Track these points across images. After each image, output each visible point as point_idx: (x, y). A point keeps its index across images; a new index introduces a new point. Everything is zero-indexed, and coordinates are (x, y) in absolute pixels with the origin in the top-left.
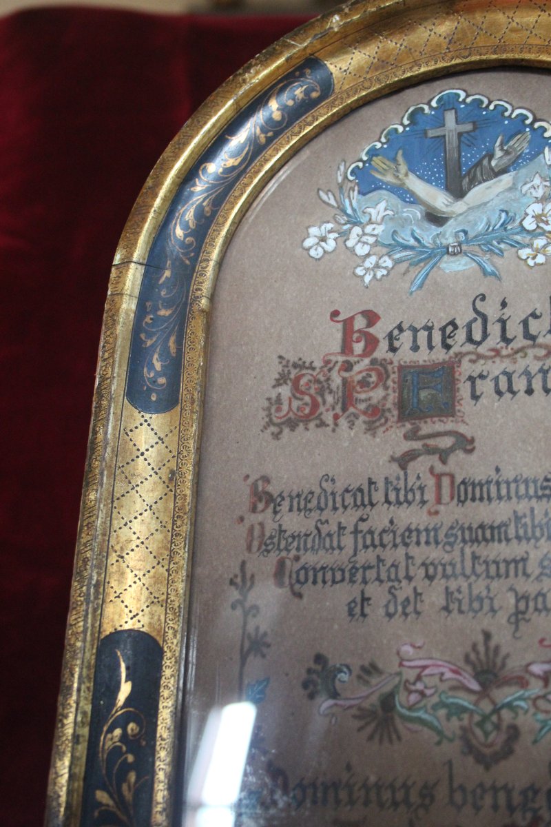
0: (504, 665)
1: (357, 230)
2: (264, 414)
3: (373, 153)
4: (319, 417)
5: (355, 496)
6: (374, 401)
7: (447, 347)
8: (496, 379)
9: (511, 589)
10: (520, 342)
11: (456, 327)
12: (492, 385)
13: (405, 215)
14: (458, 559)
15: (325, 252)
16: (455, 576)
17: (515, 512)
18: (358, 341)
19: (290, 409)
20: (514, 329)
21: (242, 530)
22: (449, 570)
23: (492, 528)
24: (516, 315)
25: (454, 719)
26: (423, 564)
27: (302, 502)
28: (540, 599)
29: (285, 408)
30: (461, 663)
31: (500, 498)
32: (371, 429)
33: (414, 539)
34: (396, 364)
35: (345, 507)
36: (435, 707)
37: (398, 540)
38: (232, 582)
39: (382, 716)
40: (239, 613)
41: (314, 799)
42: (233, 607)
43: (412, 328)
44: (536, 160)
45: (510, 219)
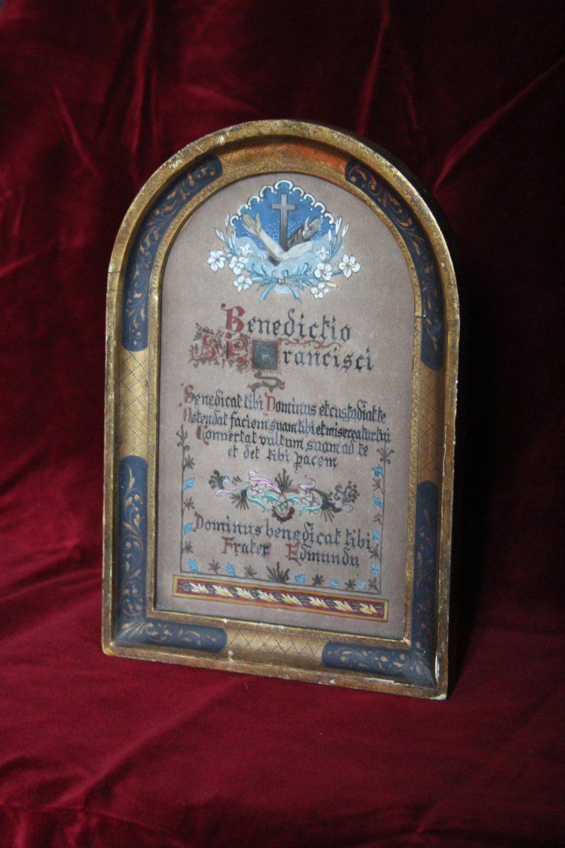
0: (290, 483)
1: (234, 259)
2: (189, 353)
4: (216, 359)
5: (232, 401)
6: (241, 356)
7: (276, 334)
8: (296, 355)
9: (296, 453)
10: (308, 338)
11: (280, 325)
12: (294, 357)
13: (259, 255)
14: (275, 437)
15: (219, 268)
16: (273, 444)
17: (299, 420)
18: (234, 322)
19: (202, 353)
20: (306, 331)
21: (182, 410)
22: (271, 442)
23: (289, 425)
24: (308, 323)
25: (270, 503)
26: (260, 437)
27: (208, 400)
28: (306, 459)
29: (200, 352)
30: (274, 481)
31: (294, 412)
32: (240, 369)
33: (257, 425)
34: (251, 339)
35: (227, 406)
36: (262, 497)
37: (250, 425)
38: (177, 434)
39: (242, 498)
40: (181, 448)
41: (214, 529)
42: (178, 445)
43: (260, 321)
44: (324, 237)
45: (309, 269)
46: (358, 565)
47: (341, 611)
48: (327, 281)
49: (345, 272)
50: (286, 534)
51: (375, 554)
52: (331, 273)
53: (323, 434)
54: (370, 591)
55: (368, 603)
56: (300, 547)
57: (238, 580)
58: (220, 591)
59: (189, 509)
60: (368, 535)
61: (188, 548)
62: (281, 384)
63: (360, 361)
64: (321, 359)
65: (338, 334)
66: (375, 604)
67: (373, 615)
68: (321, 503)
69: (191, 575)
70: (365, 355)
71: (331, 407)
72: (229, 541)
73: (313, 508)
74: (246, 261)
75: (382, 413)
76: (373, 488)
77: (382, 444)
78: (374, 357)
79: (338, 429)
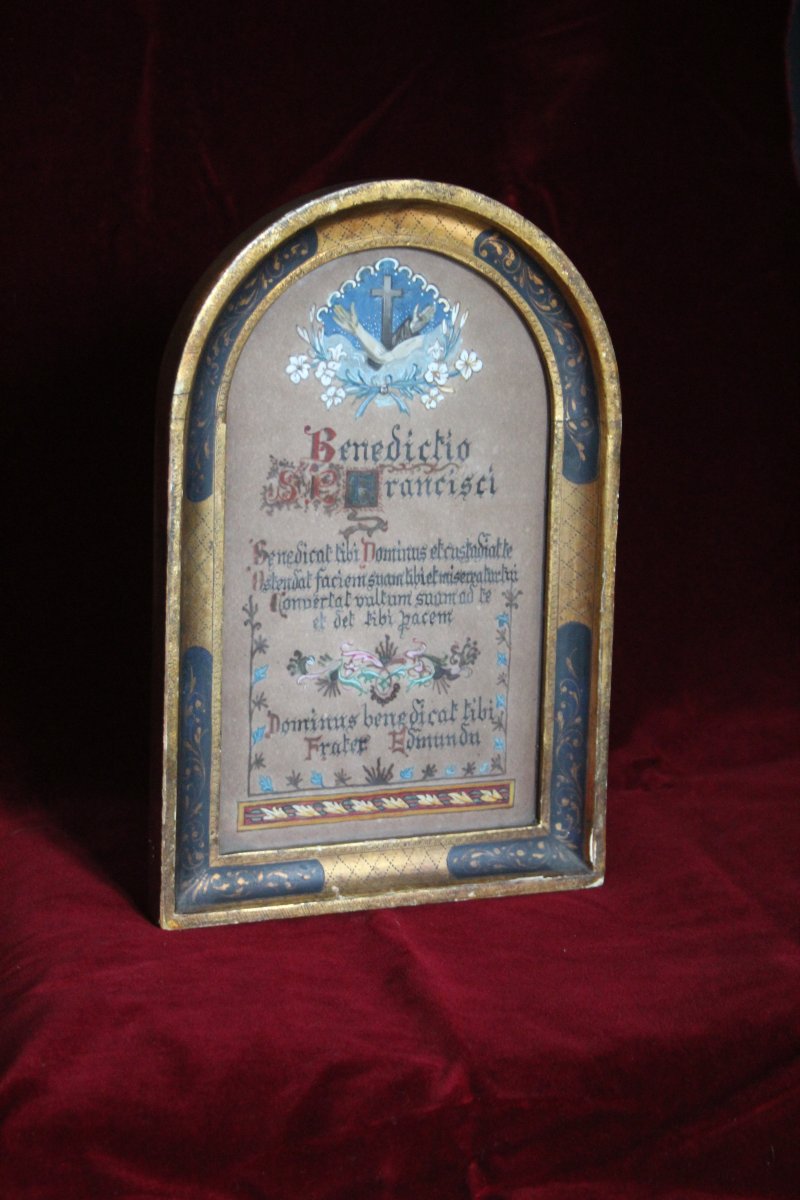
0: (395, 652)
1: (322, 365)
2: (261, 497)
3: (335, 301)
4: (296, 501)
5: (318, 554)
6: (331, 493)
7: (375, 460)
8: (402, 485)
9: (401, 612)
10: (417, 461)
11: (382, 447)
12: (400, 488)
13: (355, 358)
14: (375, 595)
15: (301, 378)
16: (373, 604)
17: (406, 569)
18: (322, 450)
19: (278, 494)
20: (415, 452)
21: (250, 575)
22: (370, 602)
23: (394, 577)
25: (368, 682)
26: (356, 598)
27: (284, 556)
28: (415, 618)
29: (275, 494)
30: (374, 653)
31: (399, 559)
32: (328, 511)
33: (352, 582)
34: (345, 469)
35: (311, 561)
36: (359, 677)
37: (343, 584)
38: (244, 609)
39: (331, 682)
40: (249, 627)
41: (294, 729)
42: (245, 624)
43: (356, 445)
44: (437, 328)
45: (418, 372)
46: (478, 742)
47: (458, 806)
48: (442, 386)
49: (463, 373)
50: (389, 719)
51: (499, 725)
52: (447, 375)
53: (434, 582)
54: (493, 773)
55: (490, 788)
56: (407, 734)
57: (327, 792)
58: (303, 811)
59: (260, 709)
60: (491, 702)
61: (259, 762)
62: (383, 525)
63: (482, 483)
64: (432, 486)
65: (454, 452)
66: (498, 788)
67: (498, 802)
68: (434, 672)
69: (263, 797)
70: (488, 476)
71: (445, 547)
72: (314, 743)
73: (423, 680)
74: (338, 366)
75: (508, 547)
76: (498, 641)
77: (507, 586)
78: (499, 476)
79: (454, 574)
